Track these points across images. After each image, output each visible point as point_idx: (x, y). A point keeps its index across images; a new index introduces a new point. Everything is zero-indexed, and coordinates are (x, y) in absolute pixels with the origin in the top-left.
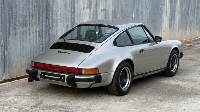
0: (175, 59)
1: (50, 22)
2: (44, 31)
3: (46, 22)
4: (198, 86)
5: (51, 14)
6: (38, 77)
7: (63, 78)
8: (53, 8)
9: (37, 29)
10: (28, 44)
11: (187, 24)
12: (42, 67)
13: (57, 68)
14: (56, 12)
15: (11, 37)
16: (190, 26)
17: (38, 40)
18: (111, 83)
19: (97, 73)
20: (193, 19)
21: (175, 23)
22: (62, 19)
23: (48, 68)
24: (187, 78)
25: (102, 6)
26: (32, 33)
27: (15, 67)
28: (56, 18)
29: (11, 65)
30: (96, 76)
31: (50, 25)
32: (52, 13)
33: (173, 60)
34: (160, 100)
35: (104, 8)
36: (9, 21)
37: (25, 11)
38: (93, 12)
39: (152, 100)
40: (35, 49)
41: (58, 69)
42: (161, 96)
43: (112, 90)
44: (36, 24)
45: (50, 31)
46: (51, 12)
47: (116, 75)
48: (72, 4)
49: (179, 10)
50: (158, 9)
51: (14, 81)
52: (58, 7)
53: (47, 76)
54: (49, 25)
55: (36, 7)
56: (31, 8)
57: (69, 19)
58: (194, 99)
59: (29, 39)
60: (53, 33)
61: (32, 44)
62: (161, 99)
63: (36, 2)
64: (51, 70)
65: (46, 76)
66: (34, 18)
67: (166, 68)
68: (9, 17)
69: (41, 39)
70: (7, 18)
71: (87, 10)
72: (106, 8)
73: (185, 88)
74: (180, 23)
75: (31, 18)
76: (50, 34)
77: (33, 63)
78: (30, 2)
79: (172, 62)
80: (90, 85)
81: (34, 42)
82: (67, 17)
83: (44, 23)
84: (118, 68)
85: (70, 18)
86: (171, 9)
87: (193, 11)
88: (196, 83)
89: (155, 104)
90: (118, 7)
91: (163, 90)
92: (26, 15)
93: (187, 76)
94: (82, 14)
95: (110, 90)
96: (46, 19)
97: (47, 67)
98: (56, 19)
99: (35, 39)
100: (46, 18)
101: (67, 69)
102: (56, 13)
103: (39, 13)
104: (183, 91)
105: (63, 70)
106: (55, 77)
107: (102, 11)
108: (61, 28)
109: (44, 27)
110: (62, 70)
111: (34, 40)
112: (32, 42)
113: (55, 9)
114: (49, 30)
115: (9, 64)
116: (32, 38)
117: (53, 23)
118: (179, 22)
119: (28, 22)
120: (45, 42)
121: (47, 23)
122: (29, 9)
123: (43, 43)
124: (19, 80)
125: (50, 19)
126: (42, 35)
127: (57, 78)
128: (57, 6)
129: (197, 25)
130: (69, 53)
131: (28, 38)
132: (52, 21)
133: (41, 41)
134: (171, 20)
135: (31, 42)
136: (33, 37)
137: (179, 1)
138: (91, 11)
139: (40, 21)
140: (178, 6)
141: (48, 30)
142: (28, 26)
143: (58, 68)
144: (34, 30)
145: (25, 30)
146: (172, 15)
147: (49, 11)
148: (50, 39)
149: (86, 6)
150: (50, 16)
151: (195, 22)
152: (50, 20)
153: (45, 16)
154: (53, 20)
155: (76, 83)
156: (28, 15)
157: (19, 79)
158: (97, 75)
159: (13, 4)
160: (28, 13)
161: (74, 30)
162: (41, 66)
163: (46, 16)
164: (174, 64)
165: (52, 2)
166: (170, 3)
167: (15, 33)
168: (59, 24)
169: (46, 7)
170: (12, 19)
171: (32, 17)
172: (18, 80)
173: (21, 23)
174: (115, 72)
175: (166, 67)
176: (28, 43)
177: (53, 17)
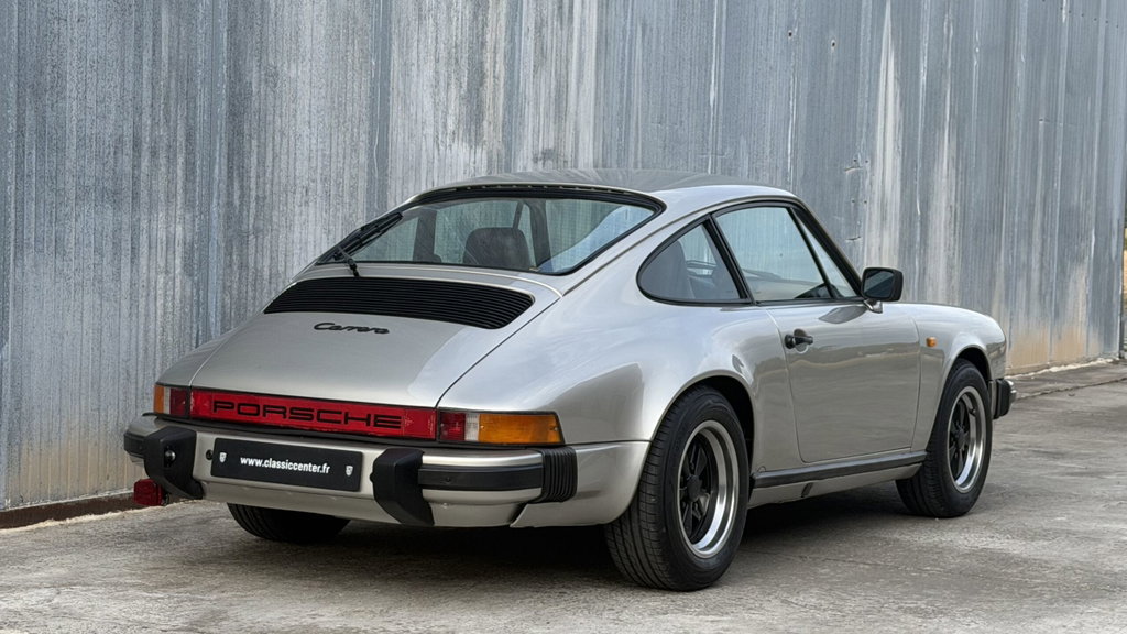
0: (972, 419)
1: (253, 193)
2: (219, 247)
3: (230, 194)
4: (1118, 556)
5: (254, 148)
6: (194, 473)
7: (349, 470)
8: (270, 118)
9: (179, 229)
10: (125, 312)
11: (990, 282)
12: (219, 414)
13: (315, 413)
14: (285, 140)
15: (28, 261)
16: (1007, 296)
17: (183, 297)
18: (629, 508)
19: (554, 438)
20: (1023, 258)
21: (931, 269)
22: (320, 186)
23: (255, 419)
24: (1044, 523)
25: (536, 133)
26: (150, 247)
27: (50, 440)
28: (283, 174)
29: (25, 428)
30: (547, 458)
31: (252, 211)
32: (262, 146)
33: (962, 418)
34: (915, 612)
35: (551, 146)
36: (20, 164)
37: (112, 117)
38: (490, 161)
39: (868, 612)
40: (164, 347)
41: (319, 419)
42: (915, 596)
43: (632, 553)
44: (170, 197)
45: (252, 250)
46: (259, 136)
47: (655, 460)
48: (372, 107)
49: (948, 200)
50: (839, 185)
51: (41, 525)
52: (294, 116)
53: (251, 462)
54: (245, 213)
55: (172, 102)
56: (146, 102)
57: (354, 188)
58: (1112, 610)
59: (132, 285)
60: (267, 262)
61: (147, 316)
62: (923, 607)
63: (174, 73)
64: (278, 427)
65: (243, 461)
66: (163, 161)
67: (924, 462)
68: (20, 146)
69: (201, 285)
70: (13, 146)
71: (455, 146)
72: (557, 145)
73: (1043, 564)
74: (956, 274)
75: (145, 163)
76: (252, 264)
77: (167, 393)
78: (145, 67)
79: (954, 431)
80: (511, 508)
81: (160, 302)
82: (347, 176)
83: (218, 198)
84: (669, 424)
85: (362, 184)
86: (908, 191)
87: (1020, 214)
88: (1101, 546)
89: (890, 628)
90: (626, 150)
91: (921, 570)
92: (120, 140)
93: (1043, 515)
94: (429, 171)
95: (624, 555)
96: (230, 178)
97: (254, 410)
98: (284, 180)
99: (166, 284)
100: (230, 170)
101: (376, 416)
102: (285, 146)
103: (189, 137)
104: (1036, 578)
105: (352, 426)
106: (300, 467)
107: (540, 163)
108: (311, 238)
109: (214, 223)
110: (343, 426)
111: (160, 292)
112: (147, 305)
113: (278, 123)
114: (244, 242)
115: (11, 421)
116: (148, 279)
117: (267, 201)
118: (950, 267)
119: (127, 183)
120: (219, 308)
121: (237, 202)
122: (138, 111)
123: (212, 312)
124: (68, 521)
125: (253, 180)
126: (204, 263)
127: (315, 469)
128: (293, 106)
129: (1048, 298)
130: (385, 331)
131: (126, 275)
132: (264, 191)
133: (199, 304)
134: (909, 251)
135: (142, 302)
136: (153, 274)
137: (949, 153)
138: (478, 155)
139: (194, 182)
140: (944, 180)
141: (237, 238)
142: (127, 207)
143: (319, 412)
144: (162, 234)
145: (110, 229)
146: (911, 224)
147: (246, 132)
148: (250, 294)
149: (451, 126)
150: (254, 159)
151: (1035, 275)
152: (253, 186)
153: (224, 161)
154: (268, 186)
155: (428, 493)
156: (128, 140)
157: (71, 517)
158: (551, 452)
159: (49, 69)
160: (128, 131)
161: (400, 217)
162: (216, 405)
163: (230, 159)
164: (966, 447)
165: (266, 81)
166: (899, 160)
167: (53, 237)
168: (301, 214)
169: (231, 104)
170: (41, 156)
171: (154, 154)
172: (64, 518)
173: (90, 182)
174: (654, 443)
175: (925, 453)
176: (125, 304)
177: (269, 170)
